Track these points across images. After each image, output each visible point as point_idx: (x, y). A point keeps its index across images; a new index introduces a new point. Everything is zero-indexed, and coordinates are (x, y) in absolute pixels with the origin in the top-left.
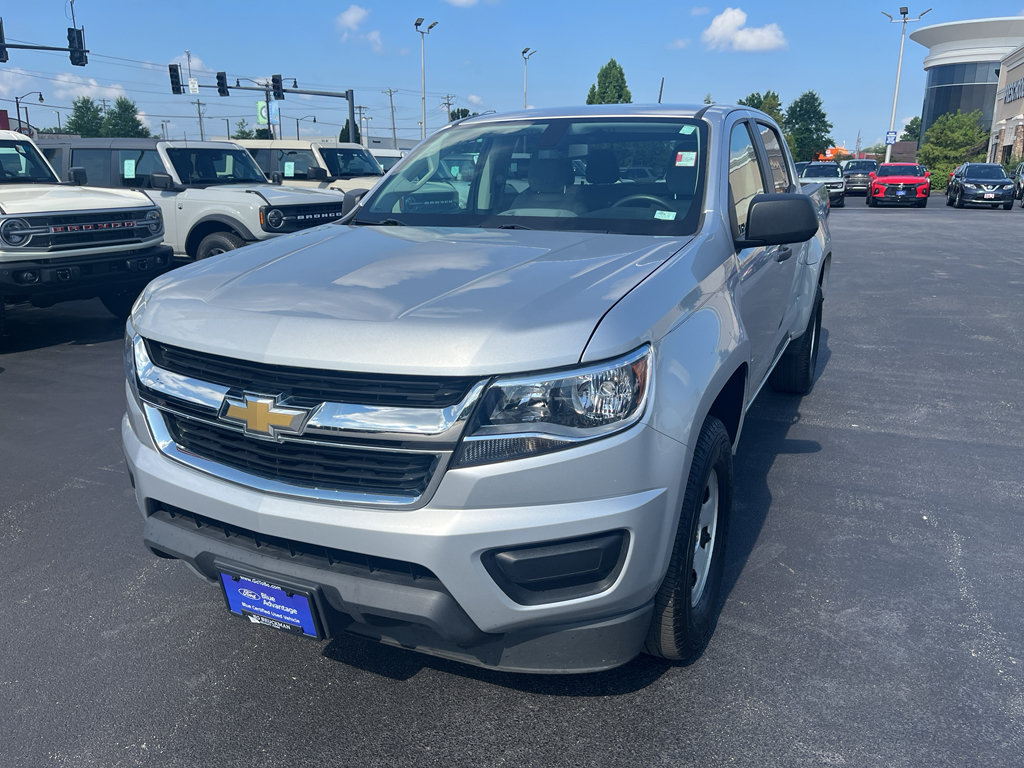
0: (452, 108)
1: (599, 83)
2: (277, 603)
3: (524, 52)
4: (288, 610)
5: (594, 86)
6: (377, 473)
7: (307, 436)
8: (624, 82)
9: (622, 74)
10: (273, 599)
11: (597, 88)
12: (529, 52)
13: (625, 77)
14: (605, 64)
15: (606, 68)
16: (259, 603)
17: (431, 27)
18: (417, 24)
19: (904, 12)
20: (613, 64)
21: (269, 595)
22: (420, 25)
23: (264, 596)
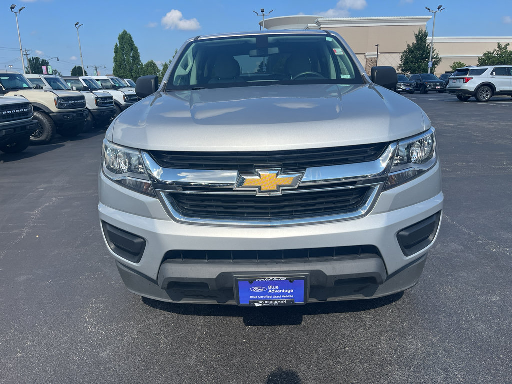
0: (29, 57)
1: (120, 42)
2: (279, 289)
3: (76, 25)
4: (287, 291)
5: (117, 44)
6: (334, 203)
7: (300, 188)
8: (133, 42)
9: (131, 38)
10: (277, 288)
11: (119, 45)
12: (79, 25)
13: (133, 39)
14: (121, 33)
15: (122, 35)
16: (266, 293)
17: (21, 10)
18: (12, 8)
19: (263, 11)
20: (125, 33)
21: (274, 286)
22: (14, 8)
23: (270, 287)
